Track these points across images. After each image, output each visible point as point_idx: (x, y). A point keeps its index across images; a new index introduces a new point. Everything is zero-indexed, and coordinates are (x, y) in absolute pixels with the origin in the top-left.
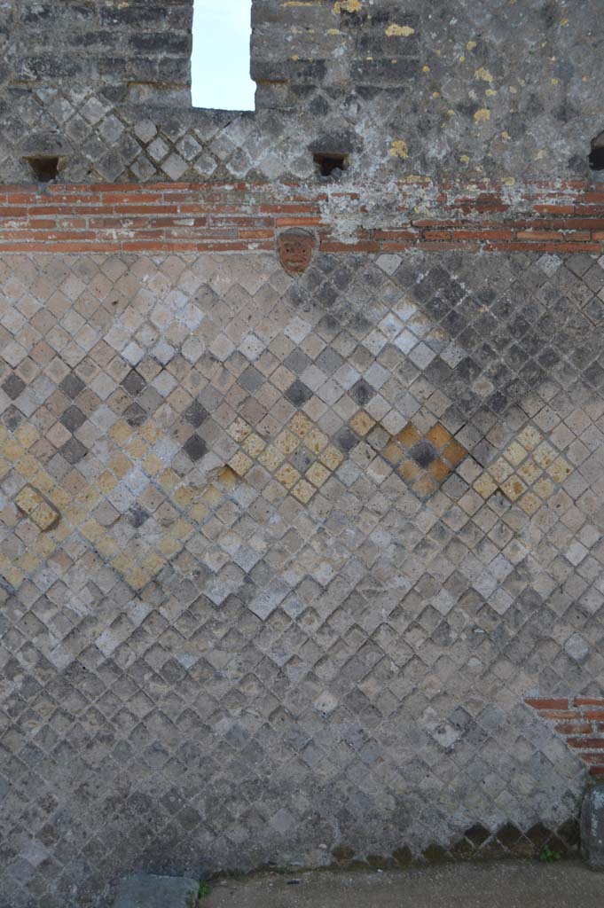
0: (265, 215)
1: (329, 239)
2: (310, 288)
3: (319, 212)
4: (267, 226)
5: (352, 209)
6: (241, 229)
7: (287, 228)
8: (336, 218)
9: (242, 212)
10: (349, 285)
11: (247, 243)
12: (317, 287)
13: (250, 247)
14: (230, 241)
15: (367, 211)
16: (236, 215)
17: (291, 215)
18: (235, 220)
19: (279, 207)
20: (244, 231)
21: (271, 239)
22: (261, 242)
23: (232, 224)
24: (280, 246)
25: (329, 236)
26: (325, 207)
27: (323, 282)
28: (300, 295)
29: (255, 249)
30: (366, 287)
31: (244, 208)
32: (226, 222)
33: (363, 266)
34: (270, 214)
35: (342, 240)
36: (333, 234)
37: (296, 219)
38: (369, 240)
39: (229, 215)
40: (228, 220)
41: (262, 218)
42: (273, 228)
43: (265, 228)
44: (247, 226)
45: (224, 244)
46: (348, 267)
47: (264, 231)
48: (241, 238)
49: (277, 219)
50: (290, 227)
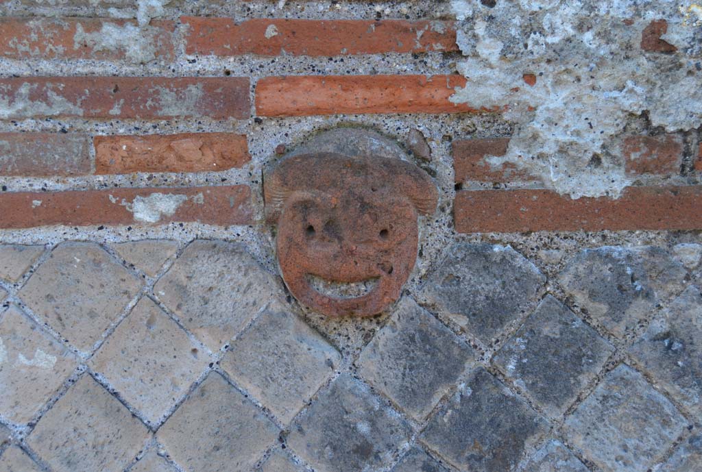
0: (209, 64)
1: (497, 177)
2: (412, 395)
3: (453, 53)
4: (220, 118)
5: (605, 36)
6: (103, 129)
7: (307, 124)
8: (530, 78)
9: (105, 54)
10: (585, 380)
11: (131, 194)
12: (444, 390)
13: (142, 211)
14: (51, 184)
15: (670, 49)
16: (81, 67)
17: (329, 67)
18: (73, 87)
19: (271, 32)
20: (114, 138)
21: (236, 176)
22: (190, 190)
23: (59, 104)
24: (277, 205)
25: (495, 161)
26: (480, 28)
27: (471, 365)
28: (364, 428)
29: (164, 219)
30: (662, 389)
31: (110, 35)
32: (33, 97)
33: (648, 295)
34: (231, 63)
35: (557, 179)
36: (516, 153)
37: (348, 82)
38: (675, 178)
39: (46, 67)
40: (41, 87)
41: (195, 79)
42: (244, 126)
43: (210, 126)
44: (125, 116)
45: (24, 198)
46: (581, 299)
47: (206, 140)
48: (103, 168)
49: (262, 84)
50: (319, 120)
